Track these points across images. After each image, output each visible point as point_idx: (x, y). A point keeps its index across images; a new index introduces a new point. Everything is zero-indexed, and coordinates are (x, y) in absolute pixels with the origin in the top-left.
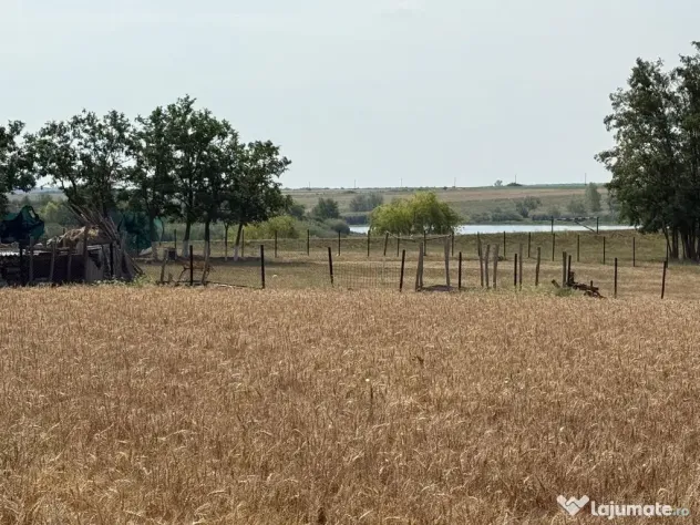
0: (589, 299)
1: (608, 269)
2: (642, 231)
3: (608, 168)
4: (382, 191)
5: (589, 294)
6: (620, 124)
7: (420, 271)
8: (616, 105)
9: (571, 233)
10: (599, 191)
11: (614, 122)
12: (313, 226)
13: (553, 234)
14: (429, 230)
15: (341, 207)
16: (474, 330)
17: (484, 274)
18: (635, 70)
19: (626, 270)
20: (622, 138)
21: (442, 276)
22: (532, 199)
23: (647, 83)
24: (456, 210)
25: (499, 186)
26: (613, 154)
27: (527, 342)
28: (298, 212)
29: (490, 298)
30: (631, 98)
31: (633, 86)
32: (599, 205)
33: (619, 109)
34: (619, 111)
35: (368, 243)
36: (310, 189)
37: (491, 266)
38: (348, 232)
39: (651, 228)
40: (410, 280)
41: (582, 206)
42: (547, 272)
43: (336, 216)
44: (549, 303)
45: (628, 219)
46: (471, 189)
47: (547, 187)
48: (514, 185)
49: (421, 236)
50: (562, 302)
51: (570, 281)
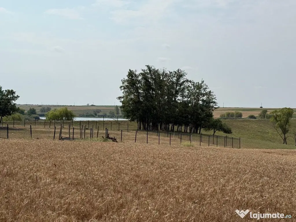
0: (113, 142)
1: (120, 132)
2: (130, 121)
3: (121, 102)
4: (51, 106)
5: (113, 141)
6: (124, 89)
7: (61, 133)
8: (123, 83)
9: (109, 121)
10: (118, 108)
11: (122, 88)
12: (27, 117)
13: (104, 121)
14: (65, 119)
15: (37, 111)
16: (75, 154)
17: (81, 134)
18: (129, 72)
19: (125, 133)
20: (125, 93)
21: (68, 134)
22: (98, 110)
23: (132, 77)
24: (74, 113)
25: (88, 106)
26: (122, 98)
27: (91, 158)
28: (22, 112)
29: (82, 142)
30: (128, 81)
31: (128, 77)
32: (119, 112)
33: (124, 84)
34: (124, 85)
35: (45, 123)
36: (27, 105)
37: (83, 131)
38: (39, 119)
39: (133, 120)
40: (57, 135)
41: (113, 112)
42: (101, 133)
43: (35, 113)
44: (100, 144)
45: (126, 117)
46: (79, 106)
47: (103, 106)
48: (92, 105)
49: (63, 121)
50: (104, 144)
51: (108, 137)
